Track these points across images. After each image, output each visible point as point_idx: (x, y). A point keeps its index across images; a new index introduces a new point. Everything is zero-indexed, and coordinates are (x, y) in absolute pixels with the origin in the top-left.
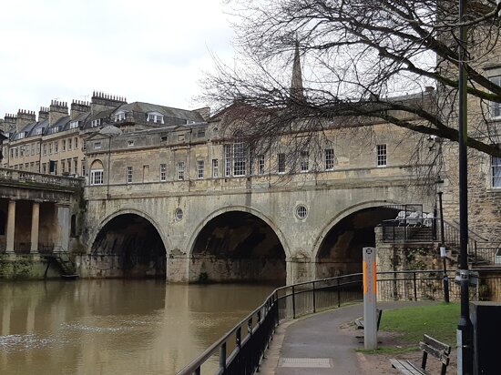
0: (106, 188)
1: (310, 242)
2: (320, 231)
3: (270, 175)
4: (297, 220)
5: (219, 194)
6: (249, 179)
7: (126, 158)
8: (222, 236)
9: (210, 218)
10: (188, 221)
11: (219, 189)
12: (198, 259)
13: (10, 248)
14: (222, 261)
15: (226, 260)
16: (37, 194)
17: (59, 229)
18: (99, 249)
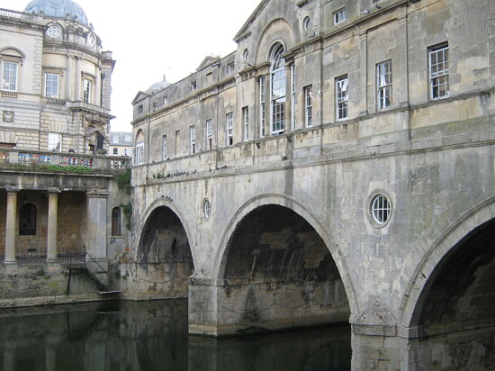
0: (145, 168)
1: (397, 285)
2: (418, 259)
3: (322, 127)
4: (370, 229)
5: (250, 171)
6: (290, 139)
7: (162, 123)
8: (283, 246)
9: (240, 218)
10: (216, 221)
11: (249, 162)
12: (239, 286)
13: (10, 257)
14: (292, 286)
15: (302, 284)
16: (52, 180)
17: (91, 228)
18: (150, 255)
